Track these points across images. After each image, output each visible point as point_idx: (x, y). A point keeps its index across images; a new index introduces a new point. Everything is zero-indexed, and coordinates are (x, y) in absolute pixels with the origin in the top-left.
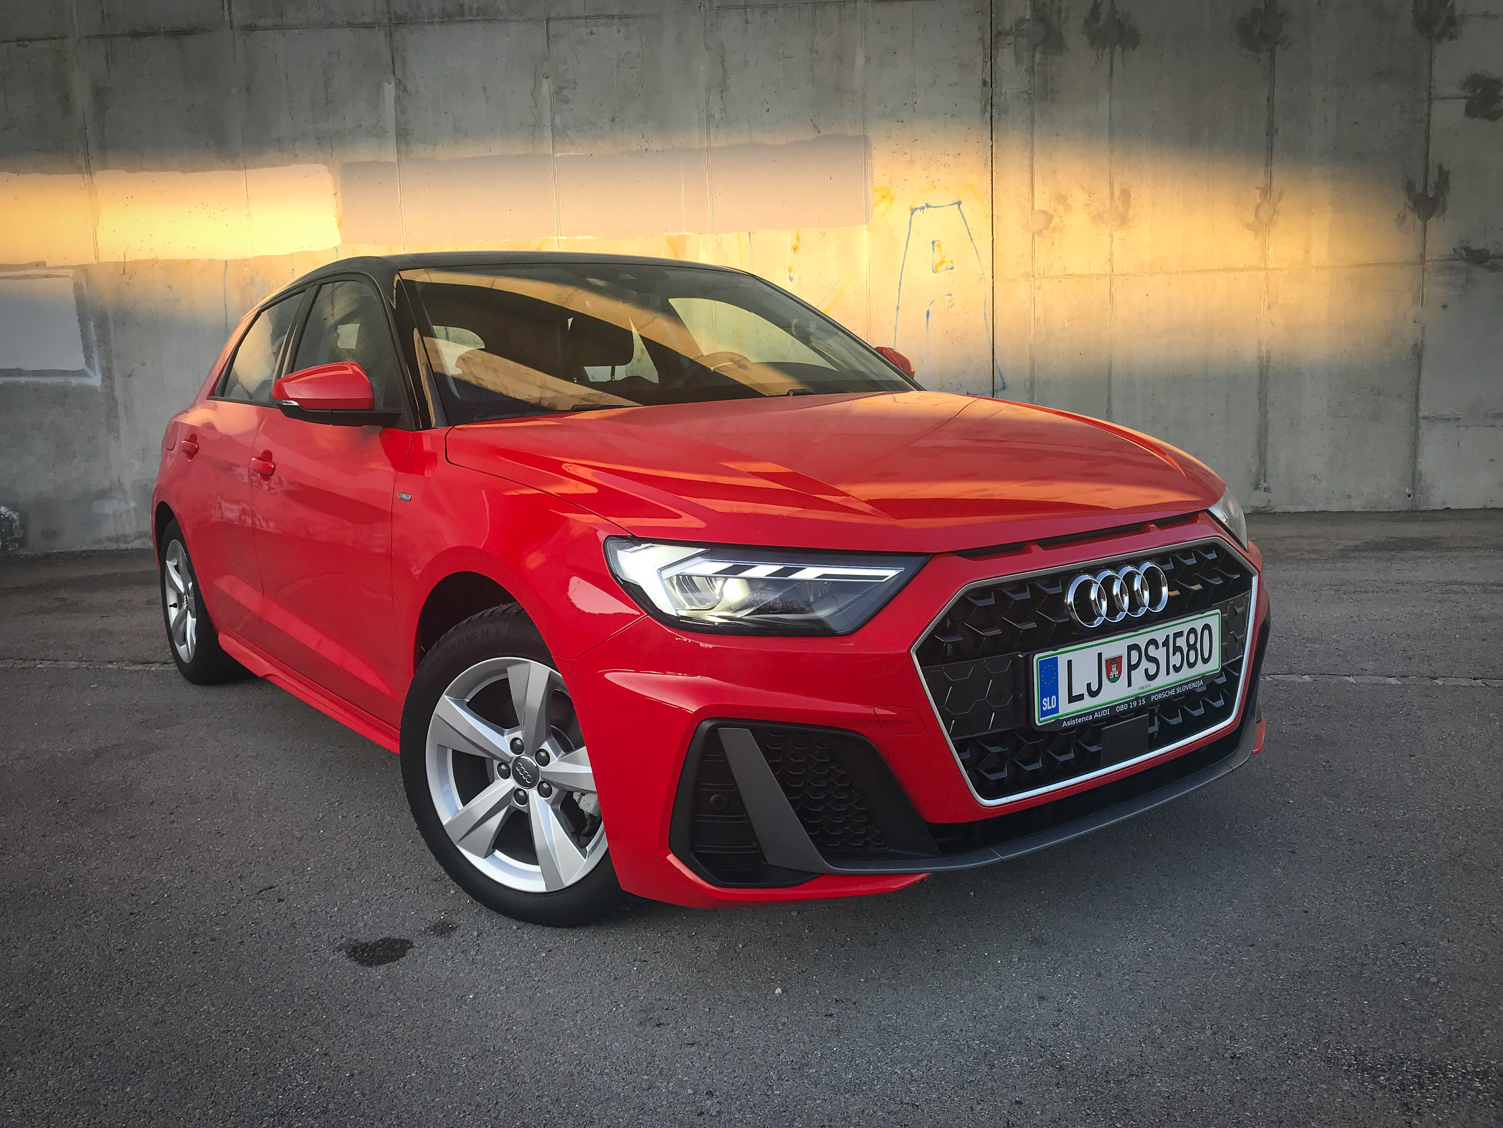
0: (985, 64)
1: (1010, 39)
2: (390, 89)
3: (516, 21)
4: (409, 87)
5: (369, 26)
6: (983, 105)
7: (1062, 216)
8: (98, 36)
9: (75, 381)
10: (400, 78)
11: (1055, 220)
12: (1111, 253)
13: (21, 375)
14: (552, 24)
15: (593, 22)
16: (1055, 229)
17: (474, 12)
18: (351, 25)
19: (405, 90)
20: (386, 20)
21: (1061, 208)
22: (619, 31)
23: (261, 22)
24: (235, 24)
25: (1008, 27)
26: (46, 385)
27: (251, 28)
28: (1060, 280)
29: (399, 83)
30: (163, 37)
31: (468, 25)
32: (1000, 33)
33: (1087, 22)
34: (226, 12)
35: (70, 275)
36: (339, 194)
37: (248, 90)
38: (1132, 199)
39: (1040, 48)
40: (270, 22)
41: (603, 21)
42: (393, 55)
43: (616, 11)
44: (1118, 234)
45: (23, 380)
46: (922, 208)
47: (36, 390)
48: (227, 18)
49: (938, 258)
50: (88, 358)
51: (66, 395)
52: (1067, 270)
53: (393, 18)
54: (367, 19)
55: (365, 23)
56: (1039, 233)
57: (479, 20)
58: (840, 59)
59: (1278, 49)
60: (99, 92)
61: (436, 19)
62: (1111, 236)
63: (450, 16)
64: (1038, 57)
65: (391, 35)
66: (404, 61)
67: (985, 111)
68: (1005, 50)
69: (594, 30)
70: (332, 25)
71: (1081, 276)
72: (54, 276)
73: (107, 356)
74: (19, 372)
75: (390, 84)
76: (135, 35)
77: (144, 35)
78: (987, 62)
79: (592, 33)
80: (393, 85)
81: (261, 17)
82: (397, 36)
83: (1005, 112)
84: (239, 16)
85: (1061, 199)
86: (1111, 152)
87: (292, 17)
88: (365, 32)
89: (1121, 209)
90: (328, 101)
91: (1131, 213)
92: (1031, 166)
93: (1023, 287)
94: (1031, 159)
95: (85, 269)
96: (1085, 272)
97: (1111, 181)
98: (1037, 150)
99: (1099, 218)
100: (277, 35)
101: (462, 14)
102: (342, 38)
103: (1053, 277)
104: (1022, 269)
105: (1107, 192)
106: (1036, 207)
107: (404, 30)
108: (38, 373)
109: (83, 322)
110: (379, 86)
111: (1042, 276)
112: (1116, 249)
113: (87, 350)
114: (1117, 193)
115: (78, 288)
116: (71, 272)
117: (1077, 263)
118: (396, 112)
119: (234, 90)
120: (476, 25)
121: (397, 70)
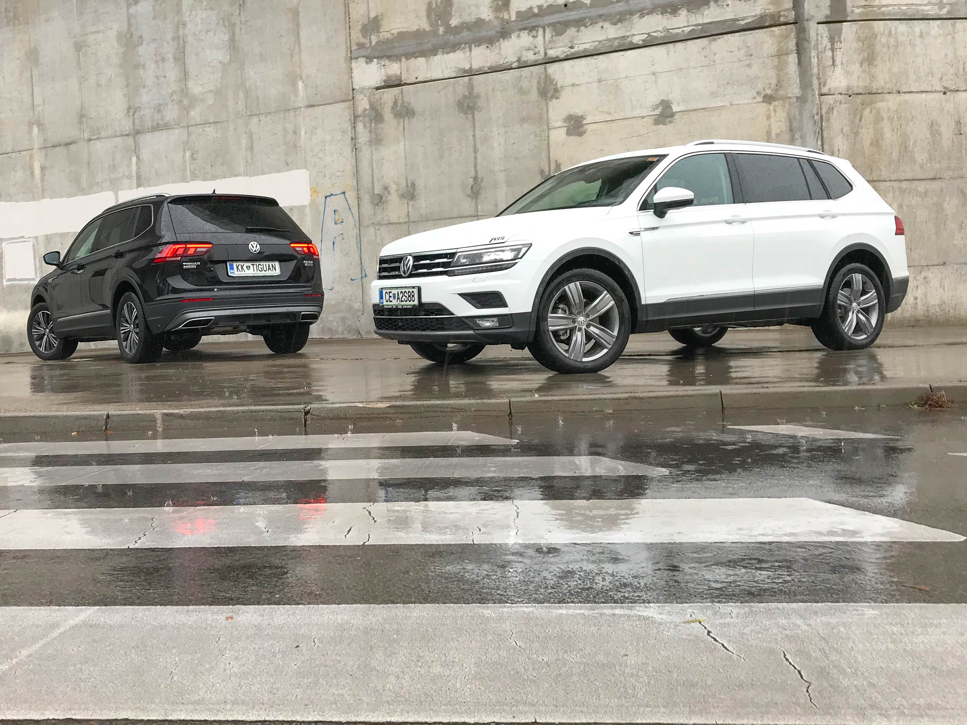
0: (352, 130)
1: (361, 118)
2: (134, 159)
3: (177, 129)
4: (141, 158)
5: (128, 135)
6: (352, 148)
7: (386, 196)
8: (43, 148)
9: (32, 282)
10: (138, 155)
11: (384, 198)
12: (408, 212)
14: (190, 128)
15: (204, 126)
16: (384, 203)
17: (163, 126)
18: (122, 135)
20: (133, 132)
21: (386, 192)
22: (213, 129)
23: (94, 137)
24: (85, 139)
25: (360, 113)
26: (23, 284)
27: (90, 140)
29: (138, 158)
30: (62, 146)
31: (161, 132)
32: (357, 116)
33: (393, 108)
34: (82, 135)
37: (88, 163)
38: (416, 186)
39: (373, 121)
40: (96, 137)
41: (208, 125)
42: (135, 146)
43: (212, 121)
44: (411, 203)
45: (16, 282)
46: (329, 196)
47: (20, 286)
48: (82, 137)
49: (337, 217)
50: (36, 273)
51: (28, 288)
52: (390, 221)
53: (135, 131)
54: (127, 132)
55: (126, 134)
56: (377, 204)
57: (164, 129)
58: (295, 133)
59: (476, 113)
60: (43, 169)
61: (150, 130)
62: (408, 203)
63: (154, 129)
64: (373, 125)
65: (134, 138)
66: (139, 148)
67: (353, 151)
68: (359, 123)
69: (205, 129)
70: (116, 136)
71: (396, 223)
72: (27, 241)
73: (42, 272)
74: (15, 280)
75: (134, 157)
76: (54, 146)
77: (57, 146)
79: (204, 131)
81: (93, 135)
82: (136, 138)
83: (361, 151)
84: (86, 136)
85: (386, 188)
86: (406, 165)
87: (103, 134)
88: (126, 137)
89: (412, 191)
90: (114, 166)
91: (416, 193)
92: (372, 175)
93: (372, 230)
94: (372, 171)
95: (36, 238)
96: (397, 221)
97: (406, 179)
98: (375, 167)
99: (402, 196)
100: (97, 142)
101: (158, 127)
102: (119, 140)
103: (385, 224)
104: (371, 222)
105: (405, 184)
106: (376, 193)
107: (139, 135)
108: (20, 280)
109: (35, 258)
110: (131, 159)
111: (379, 224)
112: (410, 210)
113: (36, 269)
114: (409, 185)
115: (34, 245)
116: (31, 239)
117: (394, 218)
118: (136, 168)
119: (84, 165)
120: (163, 131)
121: (137, 152)
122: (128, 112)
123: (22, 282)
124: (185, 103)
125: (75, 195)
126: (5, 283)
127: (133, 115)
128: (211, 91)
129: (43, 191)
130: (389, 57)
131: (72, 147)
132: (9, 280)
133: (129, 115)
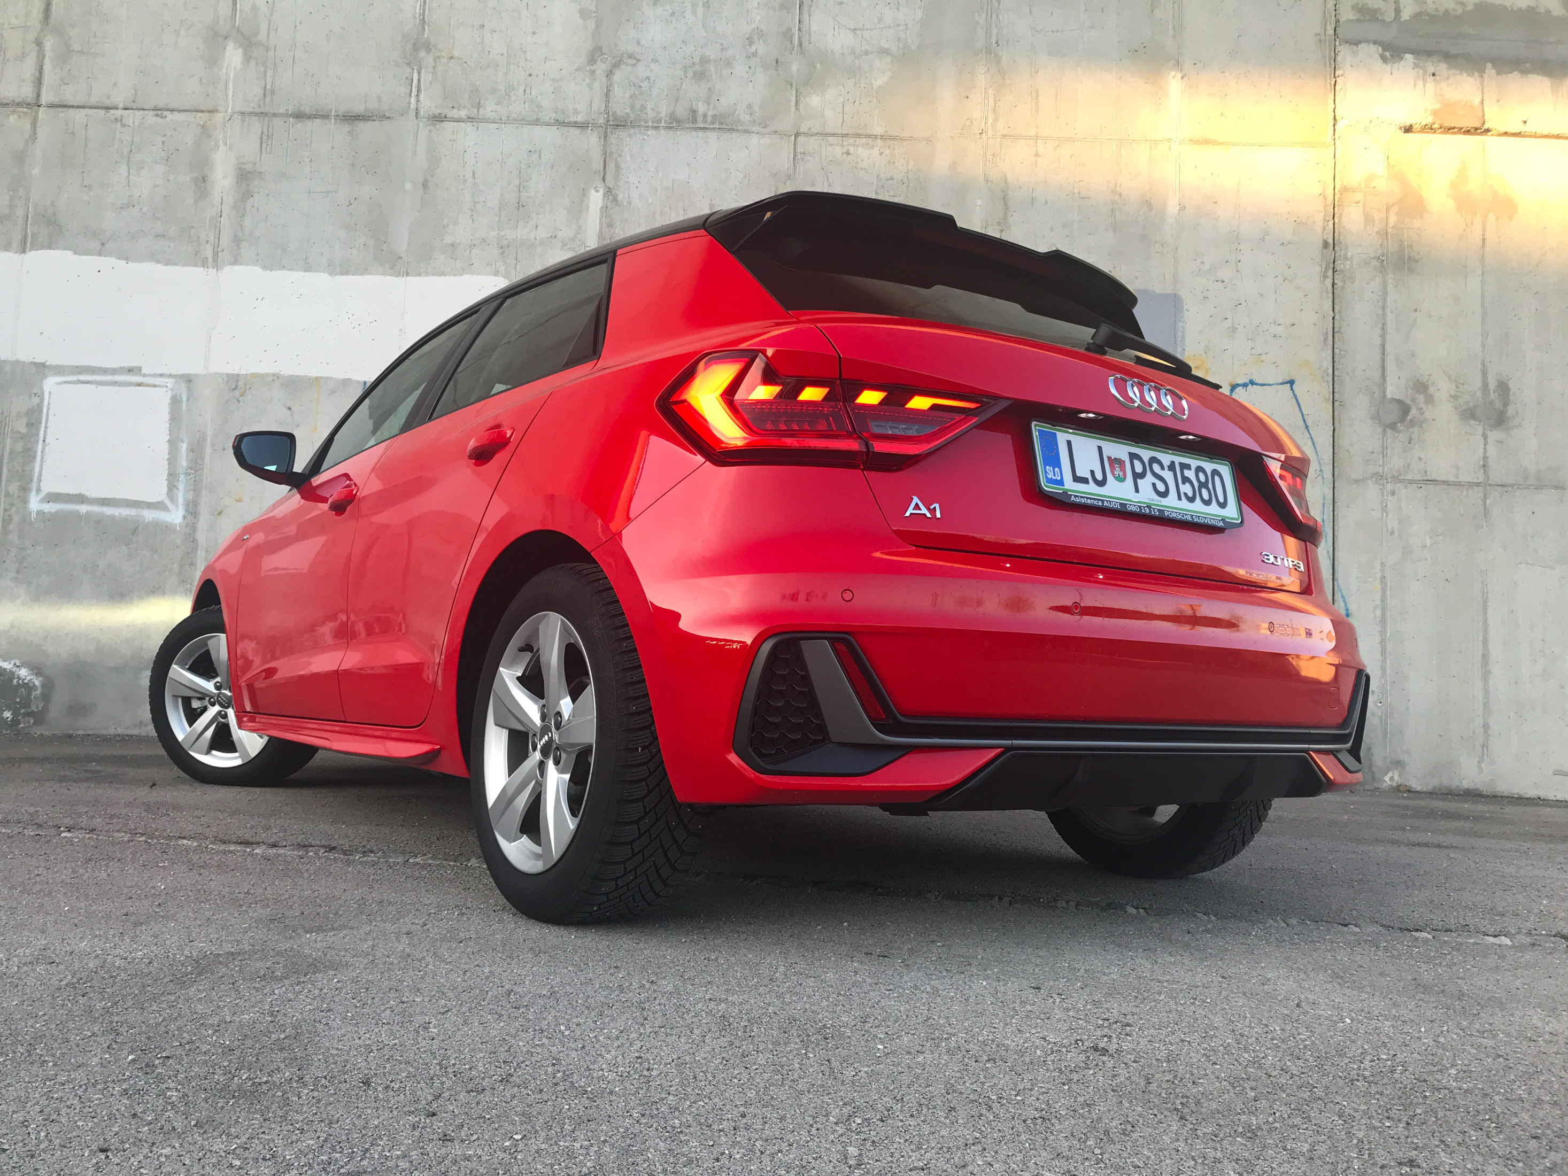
0: (1326, 223)
1: (1358, 196)
2: (596, 198)
3: (758, 133)
4: (620, 197)
5: (582, 126)
6: (1323, 269)
7: (1421, 409)
8: (255, 114)
9: (149, 515)
10: (611, 186)
11: (1413, 412)
12: (1485, 458)
13: (83, 503)
14: (801, 139)
15: (851, 141)
16: (1412, 423)
17: (709, 119)
18: (561, 124)
19: (615, 199)
20: (602, 121)
21: (1421, 398)
22: (881, 154)
23: (454, 113)
24: (422, 112)
25: (1355, 182)
26: (112, 518)
27: (439, 119)
28: (1419, 486)
29: (610, 193)
30: (333, 121)
31: (700, 134)
32: (1345, 188)
33: (1452, 185)
34: (413, 100)
35: (169, 385)
37: (425, 185)
38: (1511, 394)
39: (1395, 209)
40: (463, 113)
41: (863, 140)
42: (605, 160)
43: (879, 131)
44: (1494, 435)
45: (83, 509)
46: (1245, 385)
47: (98, 522)
48: (413, 106)
50: (172, 487)
51: (134, 532)
52: (1428, 474)
53: (611, 118)
54: (580, 118)
55: (576, 122)
56: (1393, 426)
57: (714, 129)
58: (1148, 204)
60: (245, 176)
61: (663, 124)
62: (1485, 437)
63: (679, 122)
64: (1392, 219)
65: (605, 137)
66: (618, 167)
67: (1325, 277)
68: (1351, 207)
69: (852, 149)
70: (537, 122)
71: (1446, 483)
72: (149, 386)
73: (196, 487)
74: (81, 499)
75: (597, 191)
76: (299, 116)
77: (311, 117)
78: (1328, 221)
79: (848, 153)
80: (601, 193)
81: (453, 107)
82: (613, 139)
83: (1352, 280)
84: (428, 105)
85: (1421, 387)
86: (1485, 335)
87: (490, 109)
88: (575, 132)
89: (1498, 405)
90: (520, 205)
91: (1510, 410)
92: (1383, 346)
93: (1372, 491)
94: (1383, 337)
95: (188, 379)
96: (1451, 478)
97: (1484, 373)
98: (1390, 327)
99: (1469, 414)
100: (469, 128)
101: (694, 121)
102: (548, 137)
103: (1411, 482)
104: (1371, 469)
105: (1479, 384)
106: (1389, 395)
107: (622, 133)
108: (104, 502)
109: (173, 444)
110: (584, 193)
111: (1397, 479)
112: (1492, 451)
113: (172, 478)
114: (1492, 385)
115: (175, 402)
116: (170, 382)
117: (1441, 467)
118: (601, 224)
119: (408, 186)
120: (709, 134)
121: (608, 177)
122: (592, 61)
123: (108, 511)
124: (794, 67)
125: (363, 270)
126: (35, 504)
127: (610, 74)
128: (884, 52)
129: (237, 241)
130: (1448, 57)
131: (365, 129)
132: (53, 498)
133: (593, 72)
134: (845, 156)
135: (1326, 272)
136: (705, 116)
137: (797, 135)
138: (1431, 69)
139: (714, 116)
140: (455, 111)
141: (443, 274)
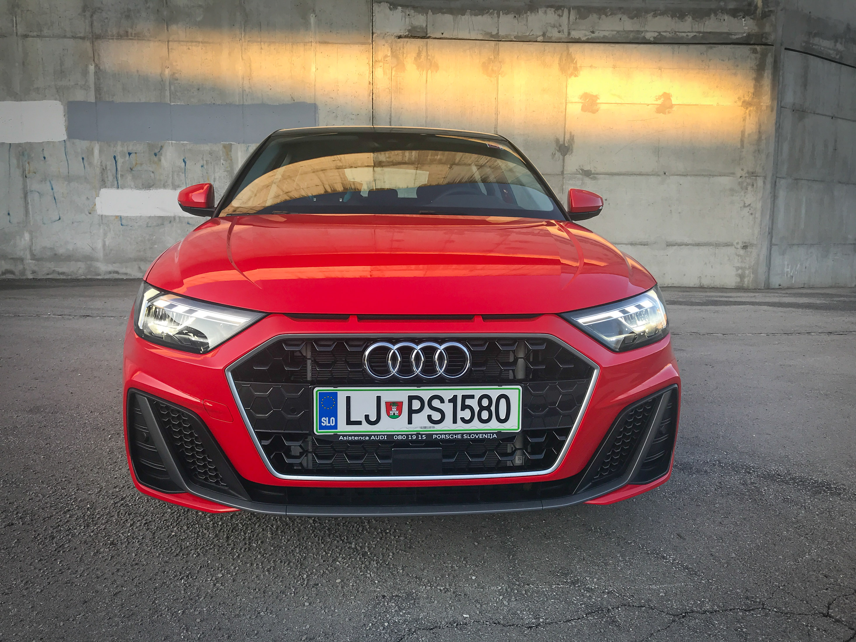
0: (370, 75)
1: (381, 64)
2: (92, 68)
3: (153, 41)
4: (101, 68)
5: (83, 38)
10: (97, 63)
14: (170, 43)
15: (190, 44)
17: (133, 35)
18: (74, 37)
19: (99, 68)
20: (91, 36)
22: (202, 49)
23: (31, 34)
24: (19, 34)
25: (380, 59)
27: (26, 36)
29: (97, 67)
31: (130, 41)
32: (376, 61)
33: (416, 59)
34: (15, 29)
36: (67, 116)
37: (23, 64)
39: (394, 69)
40: (35, 34)
41: (194, 44)
42: (93, 53)
48: (15, 31)
53: (94, 35)
54: (82, 35)
55: (81, 37)
57: (135, 39)
59: (500, 76)
61: (115, 37)
63: (121, 36)
65: (93, 43)
66: (99, 55)
67: (370, 96)
68: (379, 69)
69: (190, 47)
70: (65, 37)
75: (92, 65)
78: (370, 73)
79: (189, 49)
81: (31, 31)
82: (96, 44)
83: (379, 97)
84: (21, 30)
87: (46, 32)
88: (81, 41)
90: (62, 71)
100: (38, 40)
101: (127, 36)
102: (70, 43)
107: (99, 41)
110: (87, 66)
118: (95, 79)
119: (17, 64)
120: (134, 41)
121: (96, 60)
122: (84, 11)
124: (165, 13)
127: (92, 16)
128: (200, 6)
130: (414, 8)
133: (85, 16)
134: (188, 50)
135: (370, 94)
136: (131, 34)
137: (168, 42)
138: (408, 13)
139: (135, 34)
140: (32, 33)
141: (35, 100)
